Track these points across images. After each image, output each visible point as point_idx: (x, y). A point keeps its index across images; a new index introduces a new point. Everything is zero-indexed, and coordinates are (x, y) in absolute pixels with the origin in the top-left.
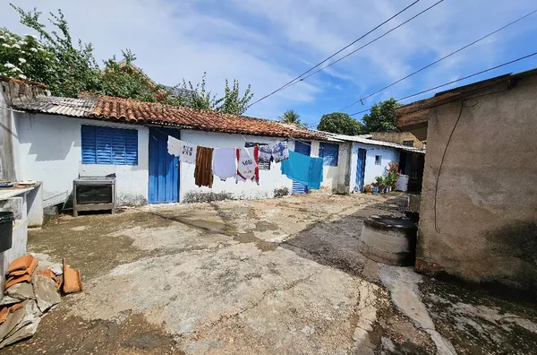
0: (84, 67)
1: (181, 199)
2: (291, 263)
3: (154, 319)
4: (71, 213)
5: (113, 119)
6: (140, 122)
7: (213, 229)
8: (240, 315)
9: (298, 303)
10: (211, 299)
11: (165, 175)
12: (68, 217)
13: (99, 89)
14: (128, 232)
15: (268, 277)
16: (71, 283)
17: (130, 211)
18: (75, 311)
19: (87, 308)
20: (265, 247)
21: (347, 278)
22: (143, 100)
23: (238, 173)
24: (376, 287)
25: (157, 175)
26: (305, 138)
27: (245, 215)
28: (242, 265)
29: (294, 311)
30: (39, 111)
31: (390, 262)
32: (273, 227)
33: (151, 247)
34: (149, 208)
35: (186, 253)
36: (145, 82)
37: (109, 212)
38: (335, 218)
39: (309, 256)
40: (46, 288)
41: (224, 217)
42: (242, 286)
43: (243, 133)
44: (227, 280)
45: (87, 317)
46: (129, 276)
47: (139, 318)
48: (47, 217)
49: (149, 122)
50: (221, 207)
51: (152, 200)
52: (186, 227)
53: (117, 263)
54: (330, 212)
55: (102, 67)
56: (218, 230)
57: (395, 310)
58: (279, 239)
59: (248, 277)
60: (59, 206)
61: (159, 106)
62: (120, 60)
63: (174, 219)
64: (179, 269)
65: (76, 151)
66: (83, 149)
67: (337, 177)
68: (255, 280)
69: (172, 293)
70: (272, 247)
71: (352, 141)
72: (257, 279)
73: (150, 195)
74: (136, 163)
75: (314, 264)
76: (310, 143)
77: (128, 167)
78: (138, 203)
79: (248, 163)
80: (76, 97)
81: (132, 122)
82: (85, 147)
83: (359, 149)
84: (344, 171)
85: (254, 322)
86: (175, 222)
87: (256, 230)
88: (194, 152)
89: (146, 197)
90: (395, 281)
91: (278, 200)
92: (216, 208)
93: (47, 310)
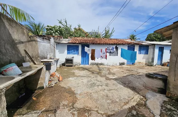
0: (69, 31)
1: (89, 64)
2: (114, 84)
3: (73, 89)
4: (65, 66)
5: (73, 43)
6: (79, 43)
7: (95, 73)
8: (92, 93)
9: (110, 95)
10: (87, 88)
11: (85, 57)
12: (64, 67)
13: (72, 36)
14: (74, 71)
15: (104, 87)
16: (61, 79)
17: (76, 66)
18: (60, 84)
19: (62, 84)
20: (107, 79)
21: (132, 92)
22: (82, 37)
23: (101, 57)
24: (142, 97)
25: (83, 57)
26: (132, 44)
27: (106, 70)
28: (98, 82)
29: (107, 96)
30: (60, 43)
31: (154, 91)
32: (114, 74)
33: (78, 75)
34: (81, 66)
35: (85, 77)
36: (83, 32)
37: (72, 66)
38: (140, 74)
39: (122, 84)
40: (56, 79)
41: (100, 70)
42: (96, 87)
43: (108, 44)
44: (93, 85)
45: (62, 86)
46: (72, 80)
47: (70, 88)
48: (60, 66)
49: (81, 43)
50: (100, 67)
51: (82, 64)
52: (88, 71)
53: (70, 77)
54: (139, 71)
55: (73, 30)
56: (96, 73)
57: (145, 105)
58: (114, 78)
59: (98, 86)
60: (63, 64)
61: (85, 38)
62: (77, 27)
63: (86, 69)
64: (82, 81)
65: (66, 51)
66: (67, 51)
67: (148, 59)
68: (100, 87)
69: (79, 85)
70: (110, 79)
71: (155, 44)
72: (101, 87)
73: (82, 63)
74: (78, 54)
75: (122, 86)
76: (134, 46)
77: (76, 55)
78: (79, 64)
79: (104, 53)
80: (67, 38)
81: (77, 43)
82: (68, 50)
83: (159, 47)
84: (151, 56)
85: (95, 96)
86: (86, 70)
87: (107, 74)
88: (91, 51)
89: (81, 63)
90: (153, 97)
91: (120, 66)
92: (99, 67)
93: (56, 83)
